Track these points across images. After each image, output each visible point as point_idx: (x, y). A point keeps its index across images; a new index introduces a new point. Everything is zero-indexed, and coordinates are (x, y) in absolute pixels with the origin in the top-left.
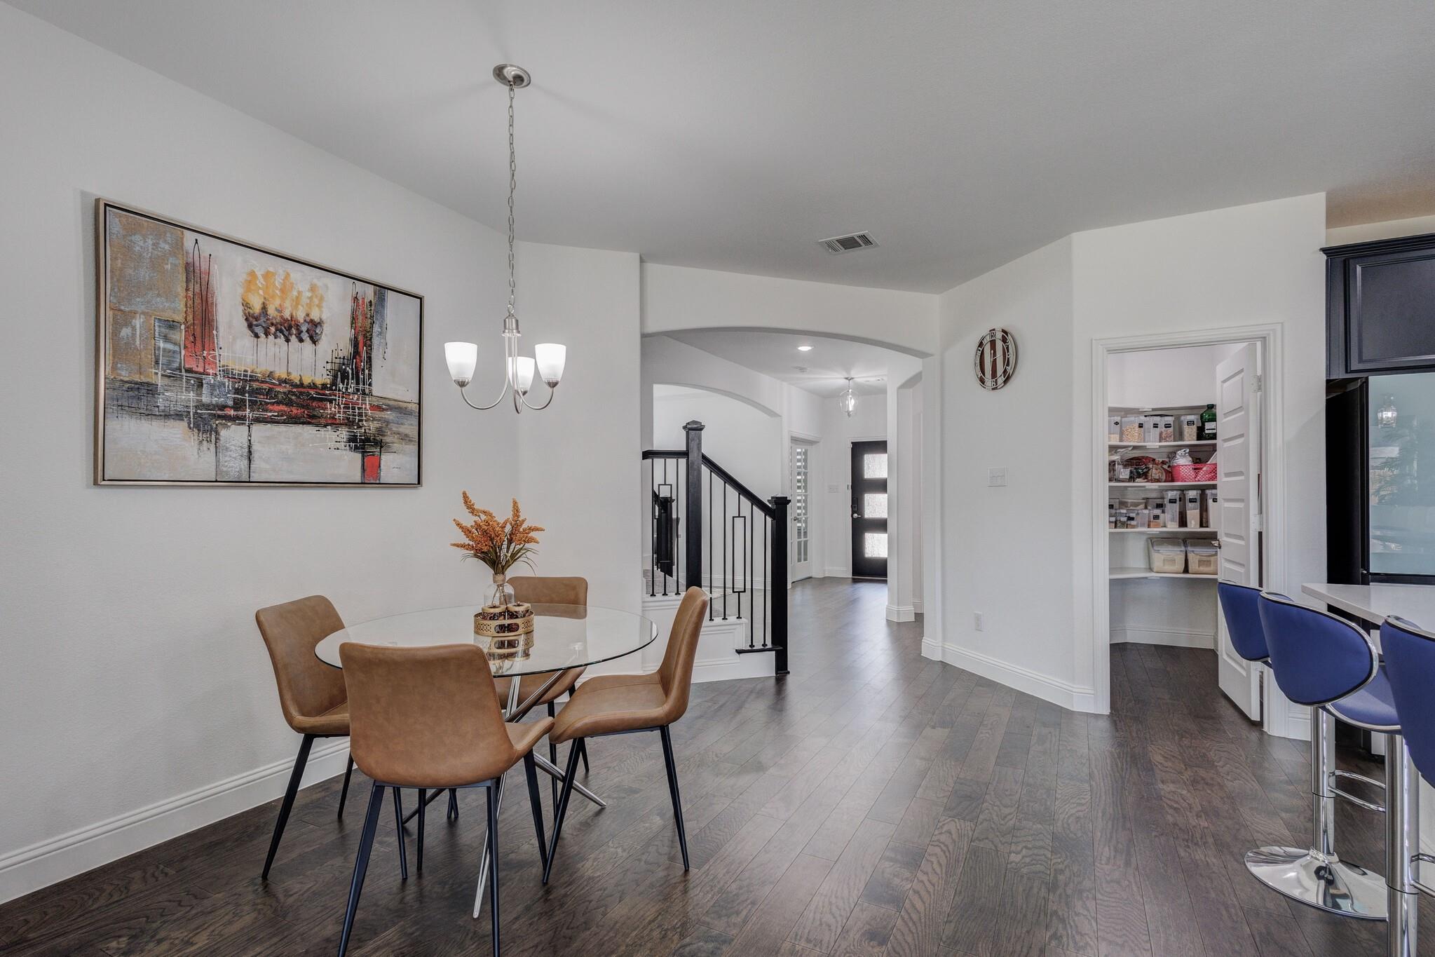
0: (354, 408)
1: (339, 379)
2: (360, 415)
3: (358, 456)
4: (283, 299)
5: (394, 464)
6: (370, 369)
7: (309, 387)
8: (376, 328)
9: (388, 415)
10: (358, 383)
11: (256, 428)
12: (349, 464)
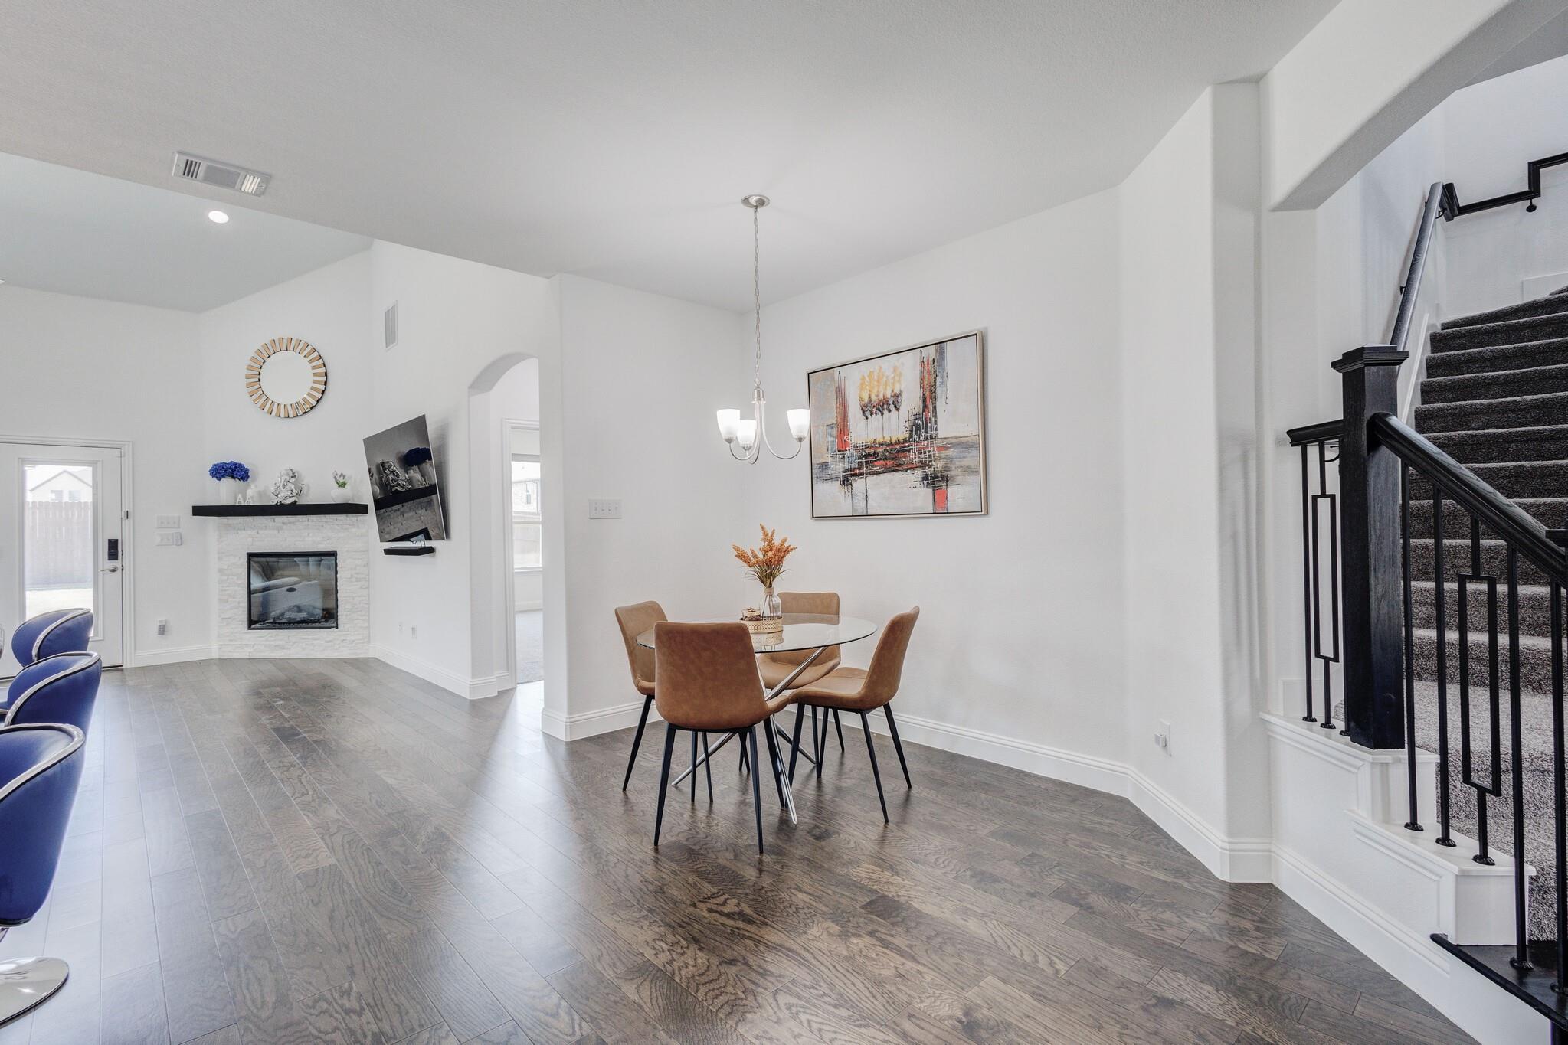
0: (925, 453)
1: (914, 433)
2: (930, 456)
3: (930, 490)
4: (879, 386)
5: (959, 494)
6: (935, 417)
7: (896, 444)
8: (939, 380)
9: (952, 452)
10: (927, 432)
11: (870, 479)
12: (923, 498)
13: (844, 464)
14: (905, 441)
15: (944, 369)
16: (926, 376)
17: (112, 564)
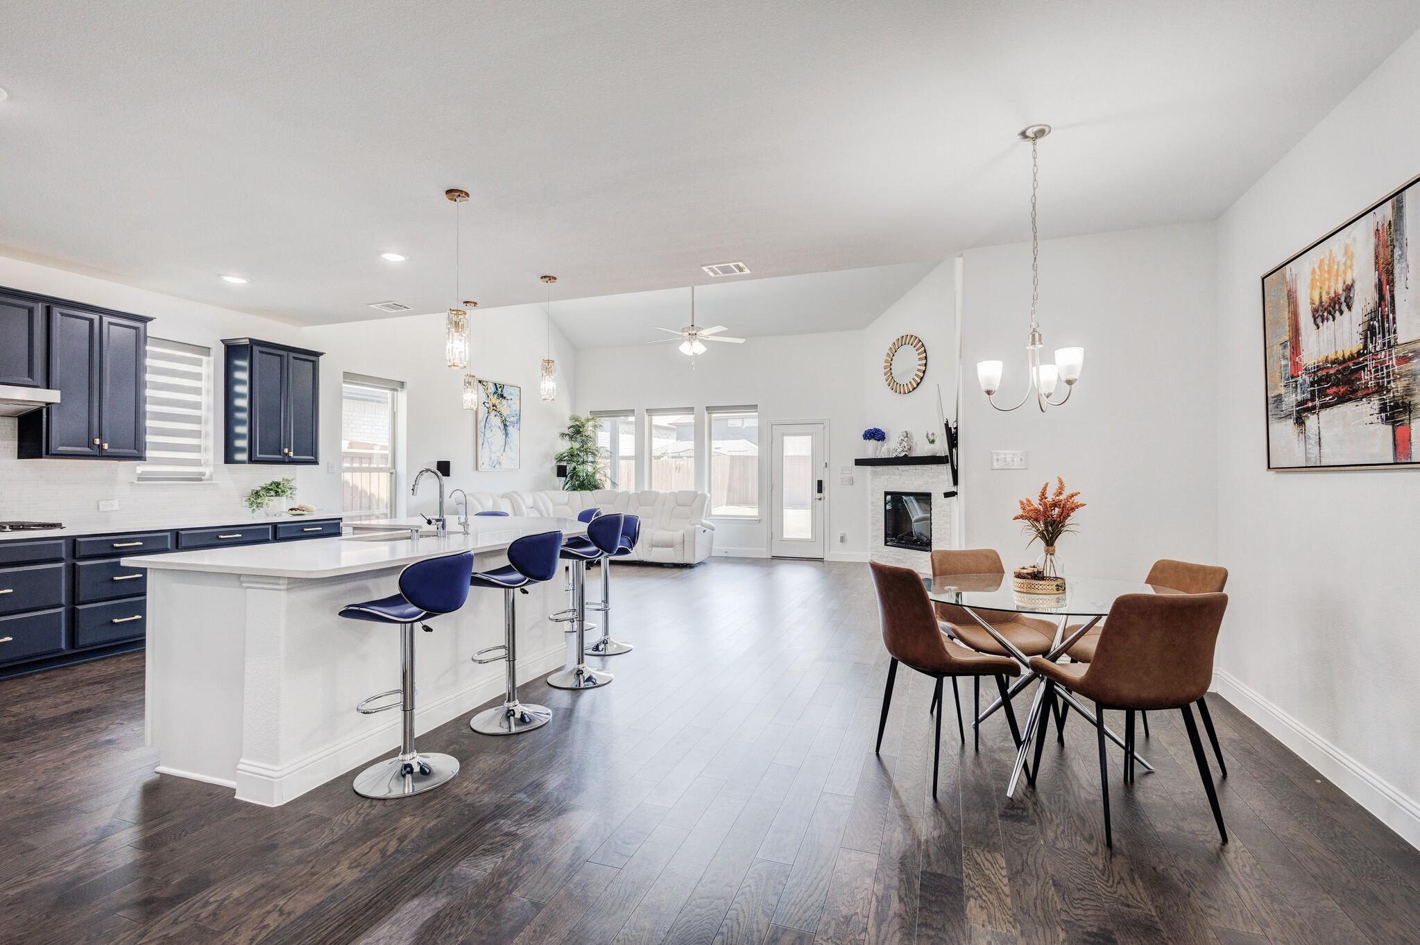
0: (1382, 370)
1: (1369, 340)
2: (1388, 375)
3: (1389, 428)
4: (1330, 280)
6: (1393, 312)
7: (1349, 359)
9: (1415, 366)
10: (1384, 336)
11: (1323, 415)
12: (1378, 442)
13: (1296, 395)
14: (1359, 354)
15: (1402, 235)
16: (1381, 250)
17: (819, 495)
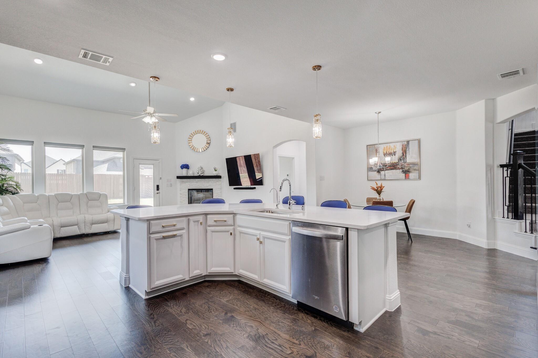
0: (403, 165)
1: (400, 161)
2: (404, 166)
3: (404, 174)
4: (389, 150)
5: (413, 175)
6: (406, 158)
7: (394, 163)
8: (407, 149)
9: (411, 166)
10: (404, 161)
11: (386, 171)
12: (402, 176)
13: (378, 168)
14: (397, 163)
15: (409, 147)
16: (404, 148)
17: (157, 192)
